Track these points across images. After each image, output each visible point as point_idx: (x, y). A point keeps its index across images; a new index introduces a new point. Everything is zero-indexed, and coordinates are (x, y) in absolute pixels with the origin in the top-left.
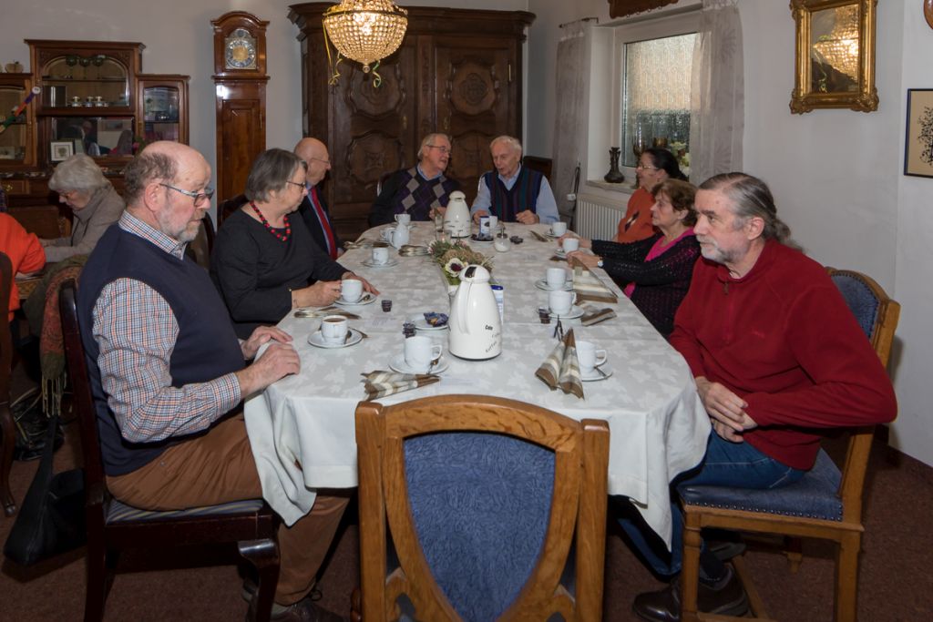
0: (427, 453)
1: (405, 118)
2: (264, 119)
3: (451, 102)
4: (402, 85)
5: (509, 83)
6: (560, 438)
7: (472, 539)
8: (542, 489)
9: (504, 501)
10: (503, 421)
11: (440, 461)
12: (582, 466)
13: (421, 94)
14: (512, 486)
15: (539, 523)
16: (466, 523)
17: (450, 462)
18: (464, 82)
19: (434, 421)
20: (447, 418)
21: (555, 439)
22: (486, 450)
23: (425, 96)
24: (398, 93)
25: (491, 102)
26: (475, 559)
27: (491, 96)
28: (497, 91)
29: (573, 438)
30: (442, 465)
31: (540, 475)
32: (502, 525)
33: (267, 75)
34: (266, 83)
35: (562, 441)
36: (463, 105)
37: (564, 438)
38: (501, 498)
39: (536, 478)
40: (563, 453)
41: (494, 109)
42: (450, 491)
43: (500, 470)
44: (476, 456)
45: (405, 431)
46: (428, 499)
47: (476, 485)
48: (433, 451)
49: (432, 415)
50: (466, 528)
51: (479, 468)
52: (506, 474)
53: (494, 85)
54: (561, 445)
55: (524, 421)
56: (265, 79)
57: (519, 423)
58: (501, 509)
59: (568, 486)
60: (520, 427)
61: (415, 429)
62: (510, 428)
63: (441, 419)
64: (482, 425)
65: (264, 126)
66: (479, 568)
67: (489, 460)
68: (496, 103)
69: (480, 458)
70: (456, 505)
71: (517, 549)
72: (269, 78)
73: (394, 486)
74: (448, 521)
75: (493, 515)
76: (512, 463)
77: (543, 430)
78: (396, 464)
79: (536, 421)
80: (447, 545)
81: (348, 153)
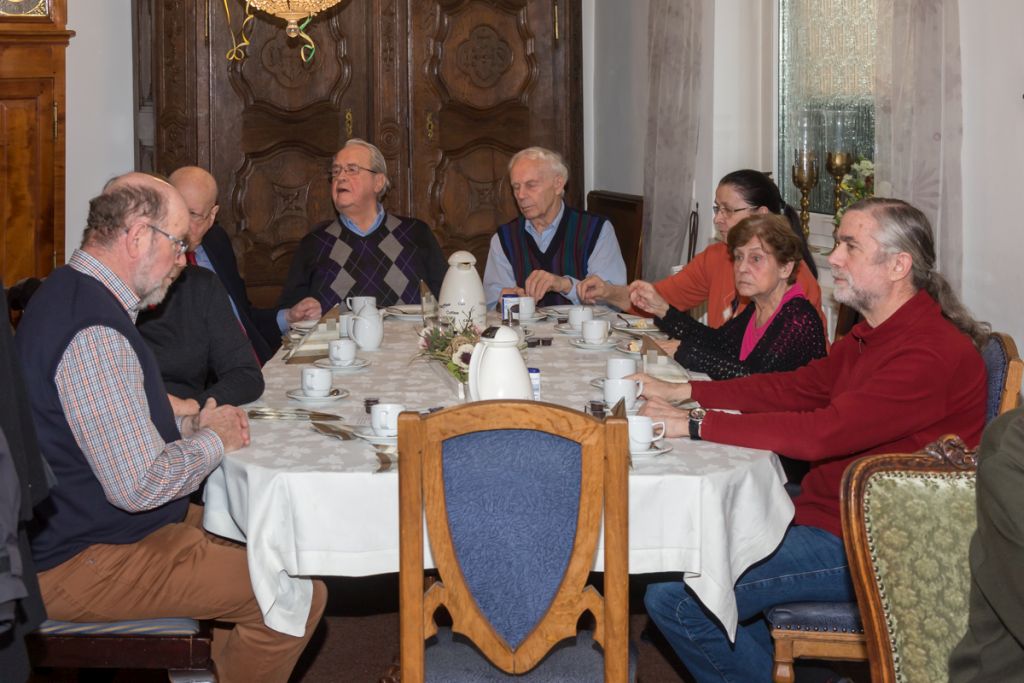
0: (464, 459)
1: (349, 116)
2: (62, 118)
3: (440, 83)
4: (343, 50)
5: (556, 44)
6: (584, 432)
7: (506, 544)
8: (571, 488)
9: (537, 502)
10: (534, 419)
11: (476, 466)
12: (605, 458)
13: (380, 65)
14: (543, 486)
15: (569, 523)
16: (501, 528)
17: (486, 467)
18: (465, 41)
19: (472, 422)
20: (483, 419)
21: (580, 433)
22: (519, 452)
23: (388, 69)
24: (336, 67)
25: (519, 82)
26: (510, 564)
27: (521, 70)
28: (531, 60)
29: (596, 431)
30: (479, 470)
31: (569, 474)
32: (534, 527)
33: (68, 27)
34: (67, 43)
35: (587, 435)
36: (462, 90)
37: (588, 432)
38: (533, 499)
39: (565, 478)
40: (588, 446)
41: (525, 97)
42: (485, 495)
43: (532, 470)
44: (509, 459)
45: (444, 434)
46: (465, 506)
47: (510, 487)
48: (470, 457)
49: (469, 417)
50: (501, 533)
51: (513, 470)
52: (538, 474)
53: (525, 46)
54: (586, 439)
55: (553, 417)
56: (65, 37)
57: (548, 420)
58: (534, 510)
59: (594, 478)
60: (549, 424)
61: (454, 431)
62: (540, 425)
63: (479, 420)
64: (516, 424)
65: (63, 131)
66: (514, 573)
67: (522, 462)
68: (529, 84)
69: (513, 460)
70: (491, 510)
71: (549, 552)
72: (73, 33)
73: (434, 490)
74: (484, 527)
75: (526, 517)
76: (543, 463)
77: (570, 425)
78: (436, 468)
79: (564, 417)
80: (483, 553)
81: (237, 187)
